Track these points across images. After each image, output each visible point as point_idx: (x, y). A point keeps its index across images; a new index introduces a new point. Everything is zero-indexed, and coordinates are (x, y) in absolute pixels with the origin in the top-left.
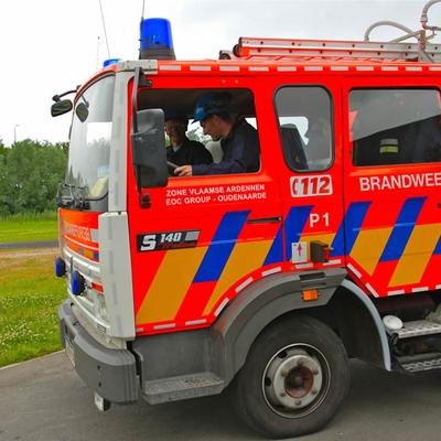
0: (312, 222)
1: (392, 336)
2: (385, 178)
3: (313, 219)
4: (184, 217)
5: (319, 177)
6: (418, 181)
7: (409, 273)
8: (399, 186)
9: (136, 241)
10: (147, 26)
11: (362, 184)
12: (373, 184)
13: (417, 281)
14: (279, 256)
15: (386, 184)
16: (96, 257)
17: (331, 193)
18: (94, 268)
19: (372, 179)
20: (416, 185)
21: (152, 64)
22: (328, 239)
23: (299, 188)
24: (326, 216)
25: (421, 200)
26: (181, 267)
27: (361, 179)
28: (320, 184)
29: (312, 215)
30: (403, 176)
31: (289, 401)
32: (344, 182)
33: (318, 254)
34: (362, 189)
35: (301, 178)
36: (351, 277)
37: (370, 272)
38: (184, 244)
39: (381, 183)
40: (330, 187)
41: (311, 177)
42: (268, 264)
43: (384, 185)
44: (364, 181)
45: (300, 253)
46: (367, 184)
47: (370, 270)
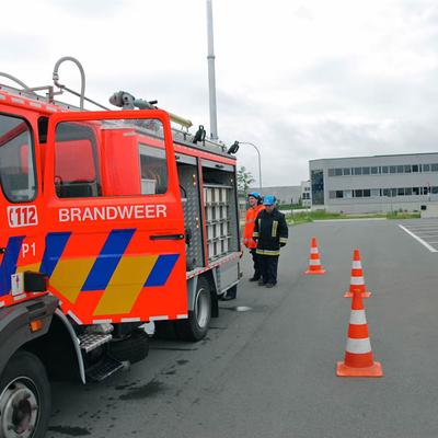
0: (24, 252)
2: (87, 210)
3: (25, 249)
5: (28, 207)
8: (103, 218)
11: (61, 215)
12: (73, 215)
17: (37, 223)
19: (72, 210)
20: (123, 217)
24: (33, 246)
27: (61, 211)
28: (29, 214)
29: (23, 245)
30: (108, 208)
34: (61, 220)
35: (15, 208)
39: (82, 215)
40: (35, 218)
41: (22, 207)
43: (85, 216)
44: (64, 212)
46: (66, 215)
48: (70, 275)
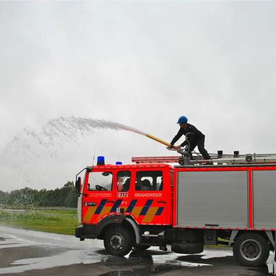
3: (123, 203)
4: (94, 200)
6: (151, 195)
7: (148, 219)
9: (84, 204)
10: (99, 158)
13: (150, 221)
14: (114, 210)
15: (142, 195)
17: (128, 197)
22: (126, 209)
23: (120, 195)
24: (126, 202)
25: (152, 200)
26: (92, 210)
28: (125, 194)
32: (131, 195)
33: (122, 211)
34: (135, 196)
35: (120, 193)
36: (131, 218)
37: (137, 217)
38: (93, 205)
40: (127, 195)
41: (123, 193)
42: (111, 211)
45: (118, 210)
48: (137, 211)
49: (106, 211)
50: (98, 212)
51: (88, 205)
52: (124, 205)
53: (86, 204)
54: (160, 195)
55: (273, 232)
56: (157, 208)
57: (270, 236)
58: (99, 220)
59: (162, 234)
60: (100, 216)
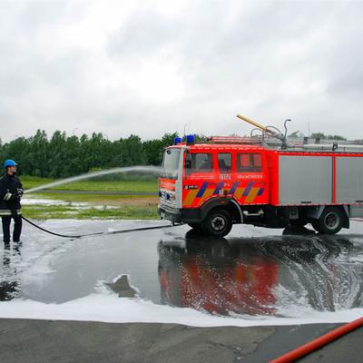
1: (244, 215)
3: (225, 185)
5: (227, 175)
6: (253, 177)
7: (250, 200)
9: (184, 187)
13: (252, 199)
14: (216, 192)
16: (174, 190)
17: (230, 179)
18: (173, 193)
21: (189, 147)
22: (228, 190)
23: (222, 177)
24: (229, 184)
26: (193, 194)
28: (227, 177)
31: (217, 229)
33: (226, 193)
34: (238, 178)
35: (223, 175)
36: (234, 199)
38: (194, 188)
40: (230, 177)
41: (225, 175)
42: (214, 194)
45: (221, 192)
47: (239, 198)
49: (208, 193)
50: (200, 195)
51: (189, 189)
52: (227, 187)
53: (186, 187)
54: (261, 177)
55: (349, 206)
56: (259, 189)
57: (346, 209)
58: (201, 203)
59: (261, 212)
60: (202, 199)
